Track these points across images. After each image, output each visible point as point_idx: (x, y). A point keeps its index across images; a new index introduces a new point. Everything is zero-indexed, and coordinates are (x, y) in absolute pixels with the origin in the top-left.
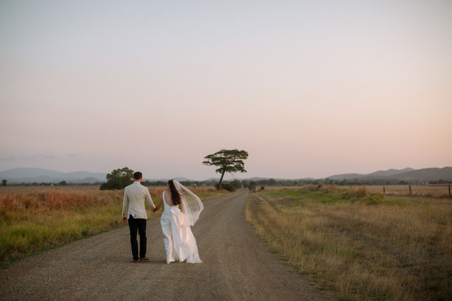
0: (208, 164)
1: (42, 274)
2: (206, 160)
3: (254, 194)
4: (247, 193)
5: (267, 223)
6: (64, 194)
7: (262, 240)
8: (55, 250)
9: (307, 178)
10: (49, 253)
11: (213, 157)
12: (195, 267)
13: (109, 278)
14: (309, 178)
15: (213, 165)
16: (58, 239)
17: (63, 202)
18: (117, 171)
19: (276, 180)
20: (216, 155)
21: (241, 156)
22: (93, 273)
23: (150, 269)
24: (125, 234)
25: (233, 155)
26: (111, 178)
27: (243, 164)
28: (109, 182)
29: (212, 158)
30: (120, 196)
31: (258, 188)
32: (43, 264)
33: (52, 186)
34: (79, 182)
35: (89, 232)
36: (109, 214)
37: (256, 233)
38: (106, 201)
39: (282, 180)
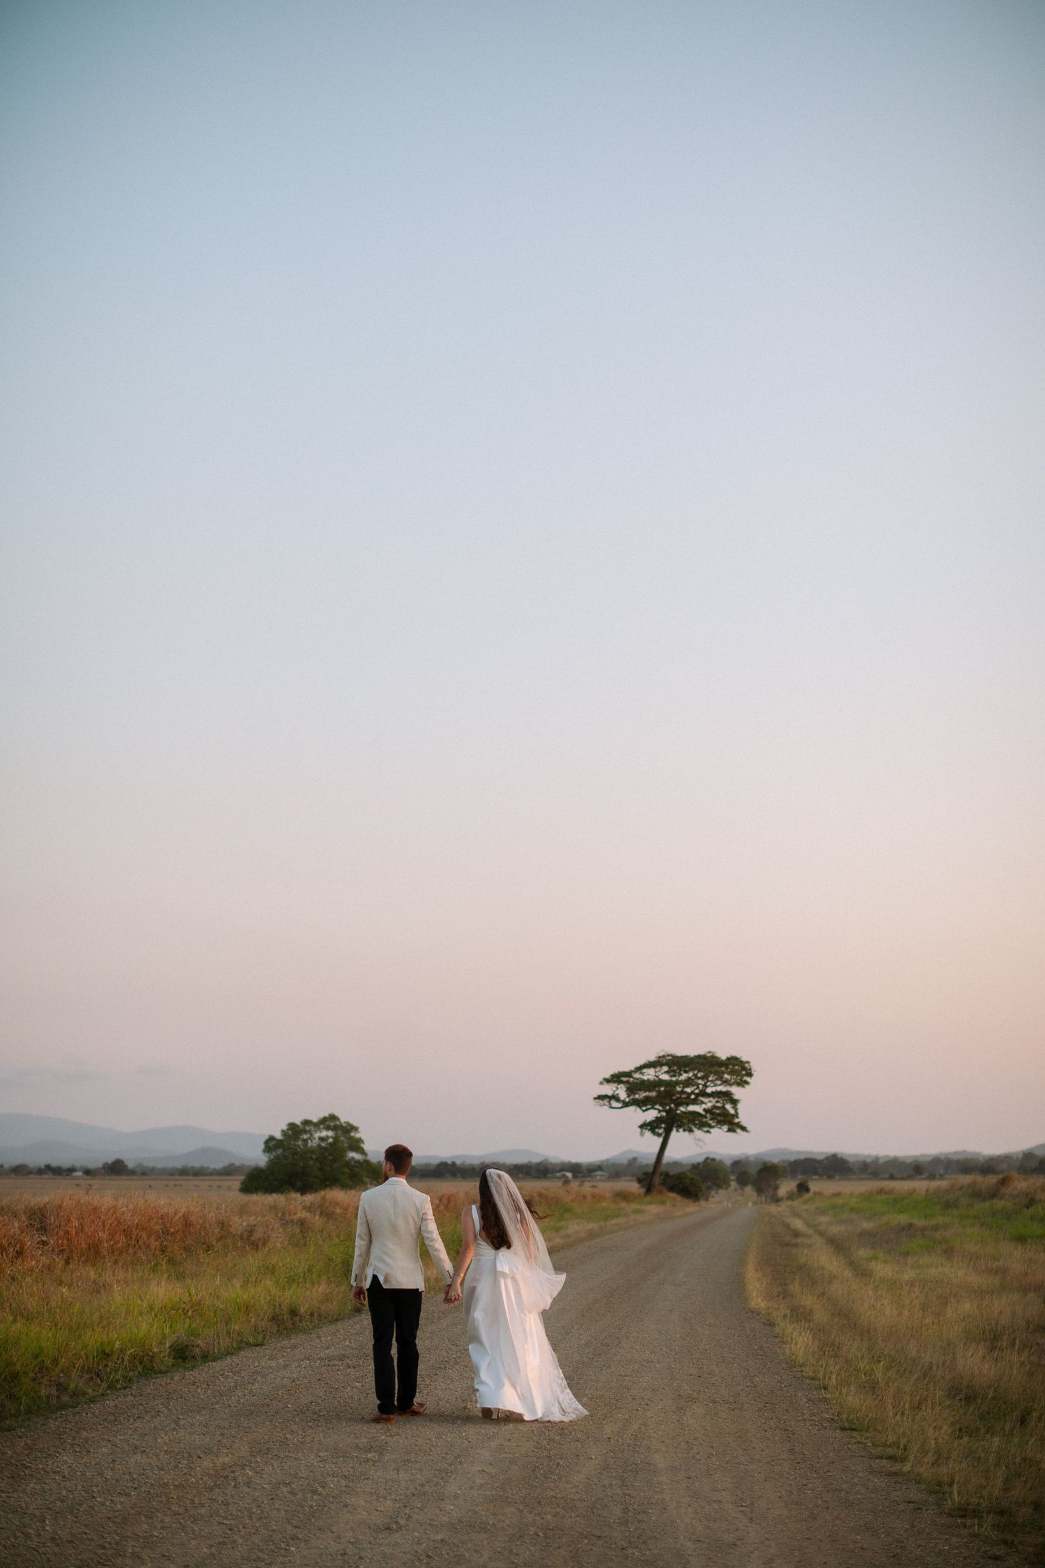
0: (614, 1104)
1: (22, 1508)
2: (608, 1090)
3: (773, 1209)
4: (750, 1204)
5: (820, 1315)
6: (115, 1207)
7: (808, 1381)
8: (74, 1415)
9: (956, 1153)
10: (53, 1424)
11: (631, 1079)
12: (570, 1486)
13: (257, 1524)
14: (964, 1152)
15: (632, 1108)
16: (89, 1371)
17: (112, 1236)
18: (301, 1127)
19: (851, 1160)
20: (643, 1074)
21: (726, 1076)
22: (202, 1505)
23: (408, 1489)
24: (322, 1355)
25: (699, 1071)
26: (279, 1152)
27: (734, 1102)
28: (273, 1164)
29: (628, 1082)
30: (308, 1215)
31: (786, 1187)
32: (27, 1468)
33: (76, 1178)
34: (170, 1165)
35: (198, 1346)
36: (269, 1283)
37: (784, 1354)
38: (259, 1234)
39: (868, 1160)
